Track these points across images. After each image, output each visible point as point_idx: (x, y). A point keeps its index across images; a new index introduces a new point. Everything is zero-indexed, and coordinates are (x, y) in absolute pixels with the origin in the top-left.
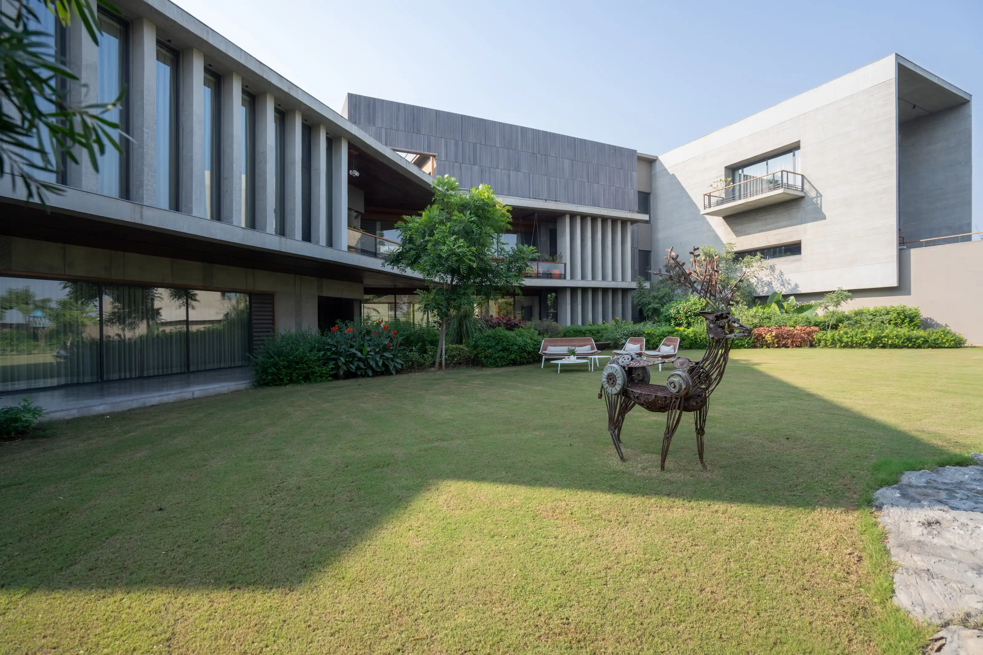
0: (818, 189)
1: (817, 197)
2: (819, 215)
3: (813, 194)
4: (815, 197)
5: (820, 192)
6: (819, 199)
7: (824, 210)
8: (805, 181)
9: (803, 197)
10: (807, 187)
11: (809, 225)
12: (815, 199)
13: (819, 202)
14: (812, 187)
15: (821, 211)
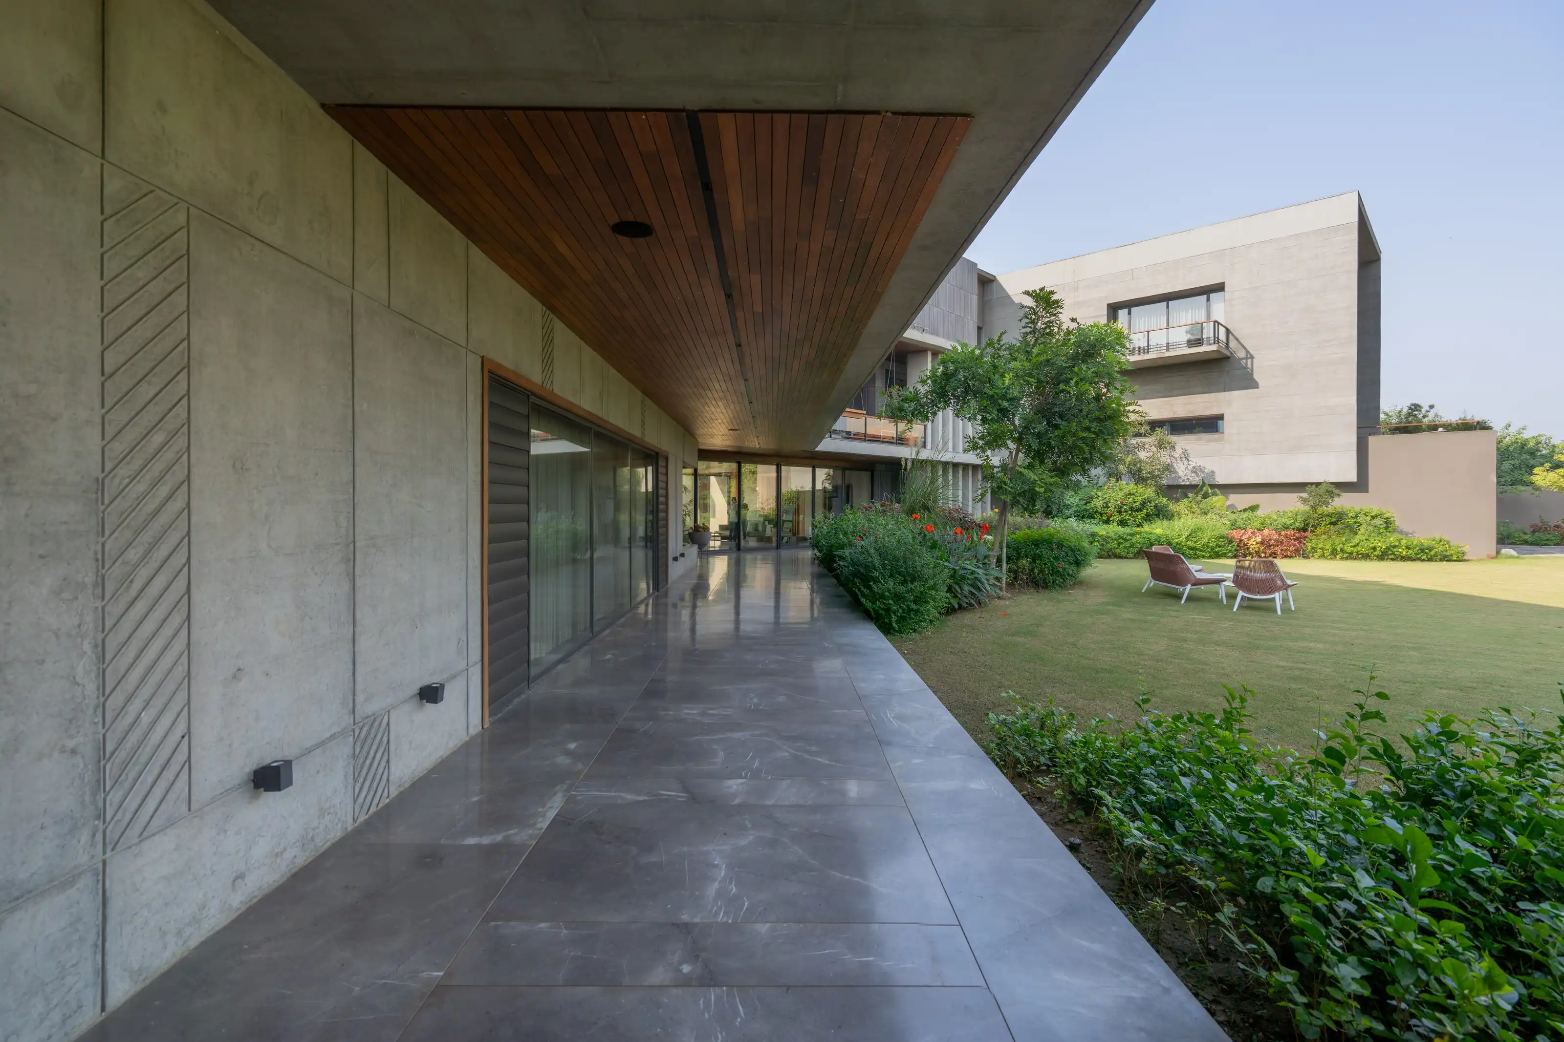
0: (1249, 349)
1: (1247, 358)
2: (1248, 382)
3: (1241, 354)
4: (1243, 359)
5: (1252, 353)
6: (1249, 361)
7: (1256, 376)
8: (1231, 337)
9: (1228, 358)
10: (1233, 344)
11: (1236, 393)
12: (1244, 361)
13: (1249, 366)
14: (1240, 347)
15: (1253, 379)
